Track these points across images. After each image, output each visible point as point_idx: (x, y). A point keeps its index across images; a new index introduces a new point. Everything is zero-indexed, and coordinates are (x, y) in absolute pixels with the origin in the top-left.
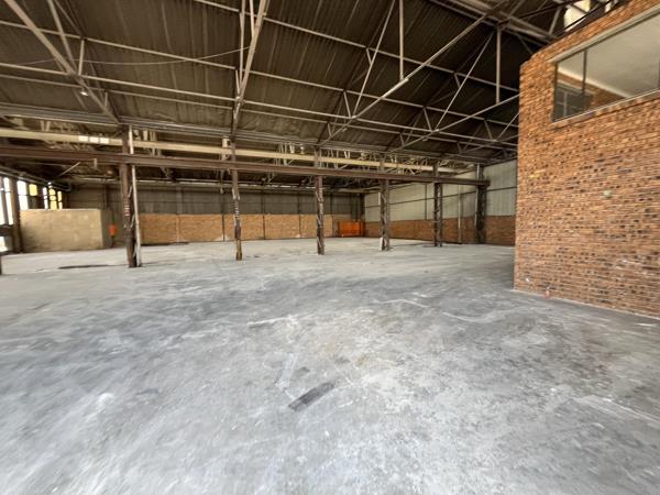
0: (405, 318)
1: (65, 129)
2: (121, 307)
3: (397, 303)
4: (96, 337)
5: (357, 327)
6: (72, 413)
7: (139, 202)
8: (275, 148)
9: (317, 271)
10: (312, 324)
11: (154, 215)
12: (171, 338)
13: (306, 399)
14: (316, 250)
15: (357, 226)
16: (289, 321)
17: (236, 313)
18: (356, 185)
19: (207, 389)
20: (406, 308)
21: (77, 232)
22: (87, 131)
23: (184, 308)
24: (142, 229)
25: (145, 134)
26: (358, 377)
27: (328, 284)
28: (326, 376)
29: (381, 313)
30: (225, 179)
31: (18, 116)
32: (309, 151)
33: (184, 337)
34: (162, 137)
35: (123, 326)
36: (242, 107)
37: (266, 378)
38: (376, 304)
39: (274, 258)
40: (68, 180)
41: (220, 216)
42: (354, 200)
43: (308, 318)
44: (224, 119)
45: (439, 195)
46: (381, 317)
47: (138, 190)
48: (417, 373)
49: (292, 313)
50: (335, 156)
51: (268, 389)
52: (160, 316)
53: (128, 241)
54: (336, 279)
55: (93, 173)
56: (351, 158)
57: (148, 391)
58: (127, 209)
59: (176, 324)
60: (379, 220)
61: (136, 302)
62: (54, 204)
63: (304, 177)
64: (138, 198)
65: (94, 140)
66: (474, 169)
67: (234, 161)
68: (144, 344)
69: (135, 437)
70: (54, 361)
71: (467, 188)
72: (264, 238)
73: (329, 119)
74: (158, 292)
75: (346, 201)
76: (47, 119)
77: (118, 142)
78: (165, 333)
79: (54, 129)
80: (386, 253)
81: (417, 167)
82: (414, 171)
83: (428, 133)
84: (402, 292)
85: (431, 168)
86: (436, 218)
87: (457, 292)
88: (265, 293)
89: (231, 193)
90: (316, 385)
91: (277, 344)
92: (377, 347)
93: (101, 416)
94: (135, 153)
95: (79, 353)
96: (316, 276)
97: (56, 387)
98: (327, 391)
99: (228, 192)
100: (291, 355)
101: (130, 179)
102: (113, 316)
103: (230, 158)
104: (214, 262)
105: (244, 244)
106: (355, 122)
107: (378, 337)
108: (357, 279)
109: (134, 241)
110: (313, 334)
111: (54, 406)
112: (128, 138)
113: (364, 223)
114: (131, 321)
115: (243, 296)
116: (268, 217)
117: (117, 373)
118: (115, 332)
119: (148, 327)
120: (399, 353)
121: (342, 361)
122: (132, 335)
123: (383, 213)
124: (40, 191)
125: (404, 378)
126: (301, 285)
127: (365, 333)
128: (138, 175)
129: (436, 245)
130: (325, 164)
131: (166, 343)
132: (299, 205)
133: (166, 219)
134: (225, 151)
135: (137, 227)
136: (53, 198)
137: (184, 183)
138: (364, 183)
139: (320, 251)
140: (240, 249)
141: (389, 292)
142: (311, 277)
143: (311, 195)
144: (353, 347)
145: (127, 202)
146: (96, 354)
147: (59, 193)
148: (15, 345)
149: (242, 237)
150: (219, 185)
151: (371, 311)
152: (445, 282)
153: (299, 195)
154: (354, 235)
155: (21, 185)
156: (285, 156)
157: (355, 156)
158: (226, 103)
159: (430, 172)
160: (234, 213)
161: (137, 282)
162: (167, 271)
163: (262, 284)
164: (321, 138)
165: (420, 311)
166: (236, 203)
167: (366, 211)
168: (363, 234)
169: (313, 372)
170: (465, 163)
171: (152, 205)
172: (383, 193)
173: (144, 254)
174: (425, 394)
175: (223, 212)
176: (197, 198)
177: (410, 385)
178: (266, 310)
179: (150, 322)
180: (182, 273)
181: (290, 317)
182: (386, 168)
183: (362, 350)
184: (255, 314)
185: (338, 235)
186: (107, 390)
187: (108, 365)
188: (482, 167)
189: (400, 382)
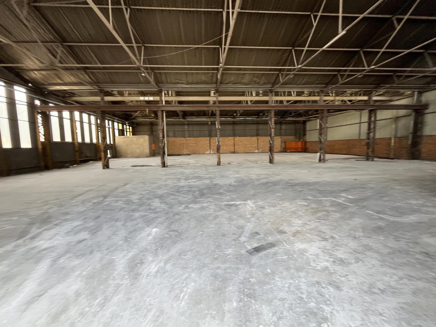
0: (332, 211)
1: (134, 94)
2: (159, 188)
3: (327, 200)
4: (150, 201)
5: (294, 212)
6: (142, 235)
7: (167, 131)
8: (243, 94)
9: (268, 175)
10: (263, 208)
11: (173, 138)
12: (183, 206)
13: (257, 250)
14: (268, 161)
15: (300, 144)
16: (248, 204)
17: (217, 196)
18: (300, 115)
19: (202, 234)
20: (333, 204)
21: (138, 148)
22: (143, 94)
23: (189, 191)
24: (168, 146)
25: (170, 92)
26: (292, 243)
27: (275, 183)
28: (270, 239)
29: (314, 206)
30: (212, 115)
31: (115, 90)
32: (265, 94)
33: (190, 206)
34: (178, 94)
35: (160, 197)
36: (223, 70)
37: (234, 234)
38: (310, 199)
39: (240, 165)
40: (134, 121)
41: (208, 138)
42: (299, 126)
43: (260, 203)
44: (212, 79)
45: (373, 119)
46: (313, 208)
47: (167, 125)
48: (337, 248)
49: (250, 200)
50: (284, 95)
51: (235, 240)
52: (178, 194)
53: (162, 153)
54: (281, 180)
55: (145, 116)
56: (297, 95)
57: (173, 231)
58: (161, 135)
59: (186, 199)
60: (317, 140)
61: (166, 185)
62: (128, 133)
63: (262, 111)
64: (167, 129)
65: (147, 98)
66: (412, 96)
67: (217, 104)
68: (171, 208)
69: (169, 250)
70: (133, 210)
71: (402, 112)
72: (234, 152)
73: (280, 70)
74: (175, 181)
75: (292, 126)
76: (126, 90)
77: (157, 98)
78: (180, 203)
79: (130, 94)
80: (322, 165)
81: (353, 98)
82: (350, 101)
83: (365, 70)
84: (331, 193)
85: (366, 98)
86: (368, 138)
87: (383, 197)
88: (234, 186)
89: (215, 124)
90: (264, 243)
91: (241, 216)
92: (308, 227)
93: (154, 238)
94: (165, 104)
95: (142, 208)
96: (267, 178)
97: (135, 222)
98: (270, 247)
99: (213, 124)
100: (249, 224)
101: (163, 118)
102: (156, 192)
103: (215, 103)
104: (205, 166)
105: (222, 156)
106: (300, 70)
107: (310, 221)
108: (297, 182)
109: (164, 153)
110: (263, 214)
111: (135, 230)
112: (162, 96)
113: (306, 142)
114: (164, 195)
115: (221, 187)
116: (237, 138)
117: (160, 220)
118: (157, 200)
119: (173, 199)
120: (324, 233)
121: (282, 232)
122: (165, 202)
123: (321, 134)
124: (123, 127)
125: (326, 249)
126: (257, 183)
127: (300, 217)
128: (166, 116)
129: (368, 160)
130: (277, 101)
131: (181, 208)
132: (257, 130)
133: (179, 140)
134: (212, 98)
135: (166, 145)
136: (128, 130)
137: (190, 119)
138: (306, 113)
139: (271, 161)
140: (219, 159)
141: (321, 192)
142: (264, 178)
143: (266, 123)
144: (290, 224)
145: (161, 131)
146: (150, 209)
147: (131, 127)
148: (117, 201)
149: (221, 151)
150: (208, 120)
151: (306, 204)
152: (372, 188)
153: (258, 123)
154: (296, 151)
155: (116, 124)
156: (249, 98)
157: (299, 94)
158: (213, 69)
159: (365, 101)
160: (216, 136)
161: (165, 175)
162: (180, 170)
163: (232, 181)
164: (274, 84)
165: (346, 207)
166: (218, 131)
167: (308, 133)
168: (305, 150)
169: (262, 236)
170: (402, 91)
171: (172, 132)
172: (321, 120)
173: (169, 160)
174: (342, 262)
175: (210, 136)
176: (196, 128)
177: (331, 255)
178: (235, 196)
179: (173, 197)
180: (187, 171)
181: (249, 202)
182: (325, 101)
183: (296, 228)
184: (228, 197)
185: (285, 150)
186: (156, 227)
187: (156, 215)
188: (420, 93)
189: (323, 251)
